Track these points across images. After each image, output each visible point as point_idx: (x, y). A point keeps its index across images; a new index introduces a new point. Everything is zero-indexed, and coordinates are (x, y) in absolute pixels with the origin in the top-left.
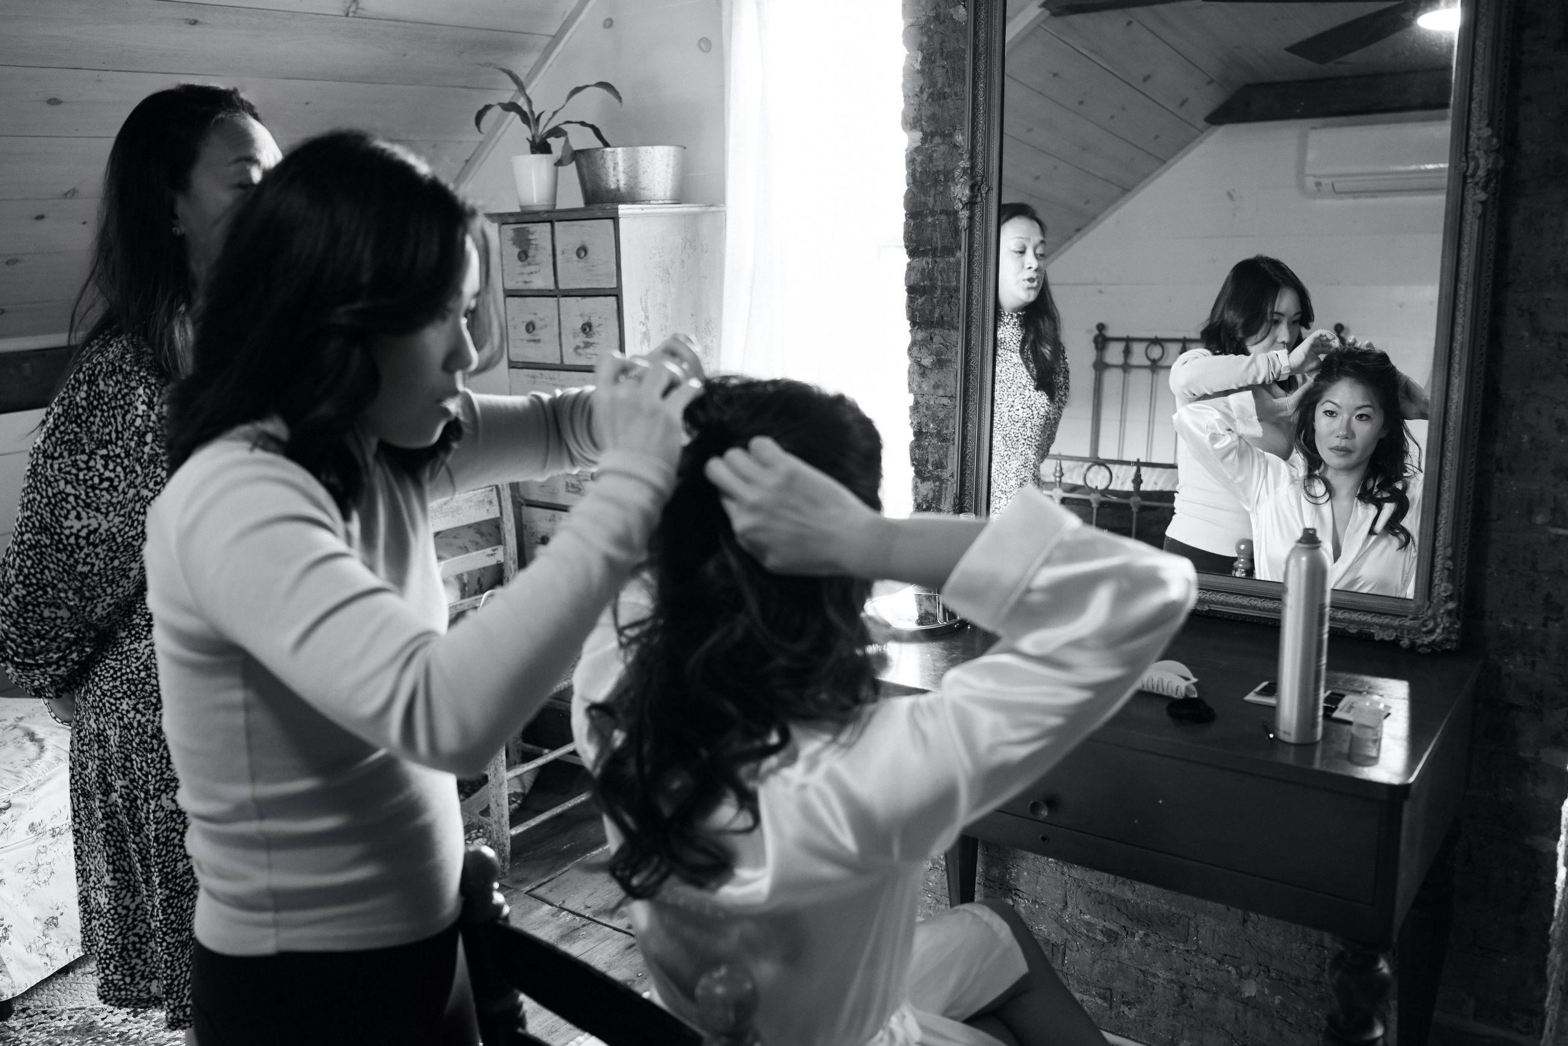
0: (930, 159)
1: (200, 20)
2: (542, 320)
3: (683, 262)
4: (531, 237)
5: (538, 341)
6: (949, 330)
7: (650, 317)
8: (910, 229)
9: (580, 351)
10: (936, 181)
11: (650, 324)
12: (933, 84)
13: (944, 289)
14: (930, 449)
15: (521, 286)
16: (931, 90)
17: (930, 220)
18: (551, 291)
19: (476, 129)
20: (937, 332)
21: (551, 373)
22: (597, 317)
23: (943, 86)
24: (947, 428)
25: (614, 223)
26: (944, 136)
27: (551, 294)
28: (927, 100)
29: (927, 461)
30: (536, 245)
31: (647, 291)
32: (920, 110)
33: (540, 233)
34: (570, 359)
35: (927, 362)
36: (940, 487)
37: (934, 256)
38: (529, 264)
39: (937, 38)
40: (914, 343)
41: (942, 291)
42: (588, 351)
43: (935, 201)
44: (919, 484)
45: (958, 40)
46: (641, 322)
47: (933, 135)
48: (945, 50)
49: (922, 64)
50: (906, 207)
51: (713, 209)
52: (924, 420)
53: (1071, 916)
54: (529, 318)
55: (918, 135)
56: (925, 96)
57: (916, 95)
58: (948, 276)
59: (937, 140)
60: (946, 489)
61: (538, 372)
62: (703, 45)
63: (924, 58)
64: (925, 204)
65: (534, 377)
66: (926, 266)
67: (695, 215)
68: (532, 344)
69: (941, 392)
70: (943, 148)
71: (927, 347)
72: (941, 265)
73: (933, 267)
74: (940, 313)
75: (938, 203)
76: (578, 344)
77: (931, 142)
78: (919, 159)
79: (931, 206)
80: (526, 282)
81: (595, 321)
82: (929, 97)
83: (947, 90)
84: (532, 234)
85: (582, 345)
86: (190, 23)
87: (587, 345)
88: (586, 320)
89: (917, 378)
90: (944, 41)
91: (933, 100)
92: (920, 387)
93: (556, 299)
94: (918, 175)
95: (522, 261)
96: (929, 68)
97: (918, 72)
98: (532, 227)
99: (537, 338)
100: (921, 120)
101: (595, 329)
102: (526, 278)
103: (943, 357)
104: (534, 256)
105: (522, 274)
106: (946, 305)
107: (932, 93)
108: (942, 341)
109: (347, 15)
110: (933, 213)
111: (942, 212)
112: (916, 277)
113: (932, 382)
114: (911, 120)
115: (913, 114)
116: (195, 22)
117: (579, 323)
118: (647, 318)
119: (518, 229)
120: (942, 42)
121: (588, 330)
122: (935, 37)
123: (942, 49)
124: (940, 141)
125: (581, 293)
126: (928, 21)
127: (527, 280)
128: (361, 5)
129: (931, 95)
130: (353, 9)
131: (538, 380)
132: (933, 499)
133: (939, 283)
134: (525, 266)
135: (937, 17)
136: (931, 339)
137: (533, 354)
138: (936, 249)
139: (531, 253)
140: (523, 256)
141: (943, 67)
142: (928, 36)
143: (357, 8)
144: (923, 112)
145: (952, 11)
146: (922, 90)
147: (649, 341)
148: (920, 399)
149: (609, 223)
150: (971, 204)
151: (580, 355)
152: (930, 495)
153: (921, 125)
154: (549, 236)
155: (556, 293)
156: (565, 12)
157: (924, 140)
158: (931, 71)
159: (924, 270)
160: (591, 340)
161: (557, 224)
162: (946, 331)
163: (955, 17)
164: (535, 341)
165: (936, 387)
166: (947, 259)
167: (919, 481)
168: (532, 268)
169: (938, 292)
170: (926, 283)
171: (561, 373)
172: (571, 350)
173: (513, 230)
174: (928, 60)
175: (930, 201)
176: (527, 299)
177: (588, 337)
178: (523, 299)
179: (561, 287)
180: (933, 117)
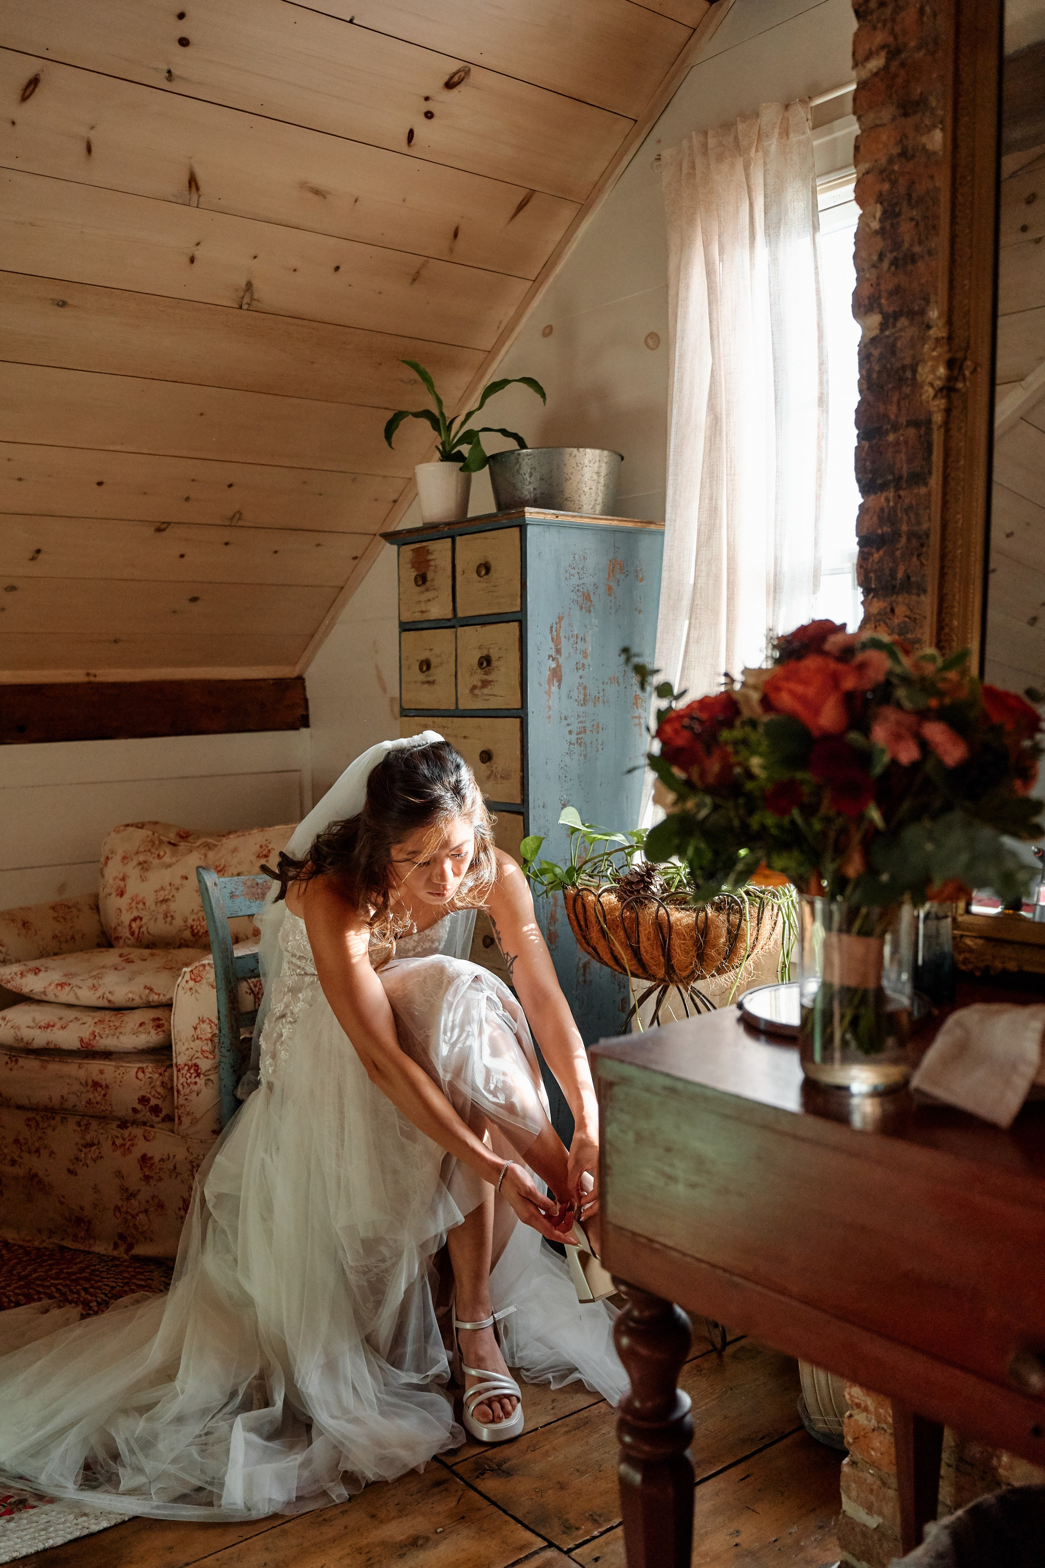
0: (892, 349)
1: (70, 302)
2: (437, 656)
3: (610, 588)
4: (430, 557)
5: (432, 682)
6: (918, 595)
7: (563, 651)
8: (864, 454)
9: (476, 692)
10: (901, 380)
11: (561, 660)
12: (896, 245)
13: (911, 535)
15: (418, 617)
16: (895, 254)
17: (892, 437)
18: (449, 620)
19: (386, 444)
20: (900, 599)
21: (444, 721)
22: (497, 649)
23: (912, 245)
25: (521, 531)
26: (912, 315)
27: (449, 624)
28: (889, 269)
30: (436, 566)
31: (560, 619)
32: (880, 284)
33: (440, 550)
34: (466, 703)
37: (898, 488)
38: (427, 590)
39: (903, 182)
41: (909, 540)
42: (485, 691)
43: (900, 410)
45: (930, 178)
46: (550, 656)
47: (896, 316)
48: (914, 196)
50: (858, 424)
51: (653, 527)
54: (424, 656)
55: (876, 319)
56: (885, 265)
57: (874, 266)
58: (917, 515)
59: (903, 322)
62: (650, 342)
63: (884, 212)
64: (885, 416)
66: (885, 504)
67: (629, 532)
68: (426, 686)
70: (911, 332)
71: (886, 623)
72: (907, 501)
73: (896, 504)
74: (905, 571)
75: (903, 412)
76: (475, 683)
77: (894, 326)
78: (876, 353)
79: (892, 417)
80: (422, 612)
81: (494, 654)
82: (891, 264)
83: (917, 249)
84: (431, 553)
85: (479, 684)
86: (58, 305)
87: (485, 684)
88: (485, 653)
90: (913, 183)
91: (897, 267)
93: (454, 630)
94: (875, 376)
95: (419, 586)
96: (892, 225)
97: (876, 232)
98: (433, 546)
99: (431, 679)
100: (880, 298)
101: (494, 663)
102: (424, 607)
103: (909, 636)
104: (433, 580)
105: (420, 602)
106: (915, 559)
107: (896, 258)
108: (908, 613)
109: (241, 308)
110: (895, 428)
111: (910, 423)
112: (870, 523)
114: (866, 301)
115: (867, 291)
116: (63, 304)
117: (477, 655)
118: (558, 651)
119: (418, 548)
120: (911, 184)
121: (485, 664)
122: (901, 181)
123: (909, 196)
124: (906, 323)
125: (482, 620)
126: (889, 161)
127: (424, 609)
128: (256, 296)
129: (895, 262)
130: (246, 300)
133: (904, 527)
134: (422, 592)
135: (904, 154)
136: (892, 611)
137: (426, 698)
138: (900, 478)
139: (430, 575)
140: (422, 579)
141: (912, 219)
142: (890, 180)
143: (252, 299)
144: (884, 287)
145: (924, 139)
146: (881, 257)
147: (560, 681)
149: (516, 532)
150: (948, 390)
151: (476, 696)
153: (880, 305)
154: (449, 554)
155: (454, 622)
156: (501, 322)
157: (883, 326)
158: (895, 227)
159: (882, 510)
160: (489, 678)
161: (458, 538)
162: (914, 598)
163: (929, 147)
164: (429, 682)
166: (915, 491)
168: (430, 594)
169: (904, 540)
170: (887, 529)
171: (455, 719)
172: (467, 691)
173: (413, 550)
174: (890, 214)
175: (893, 410)
176: (424, 632)
177: (486, 674)
178: (420, 632)
179: (460, 614)
180: (897, 290)
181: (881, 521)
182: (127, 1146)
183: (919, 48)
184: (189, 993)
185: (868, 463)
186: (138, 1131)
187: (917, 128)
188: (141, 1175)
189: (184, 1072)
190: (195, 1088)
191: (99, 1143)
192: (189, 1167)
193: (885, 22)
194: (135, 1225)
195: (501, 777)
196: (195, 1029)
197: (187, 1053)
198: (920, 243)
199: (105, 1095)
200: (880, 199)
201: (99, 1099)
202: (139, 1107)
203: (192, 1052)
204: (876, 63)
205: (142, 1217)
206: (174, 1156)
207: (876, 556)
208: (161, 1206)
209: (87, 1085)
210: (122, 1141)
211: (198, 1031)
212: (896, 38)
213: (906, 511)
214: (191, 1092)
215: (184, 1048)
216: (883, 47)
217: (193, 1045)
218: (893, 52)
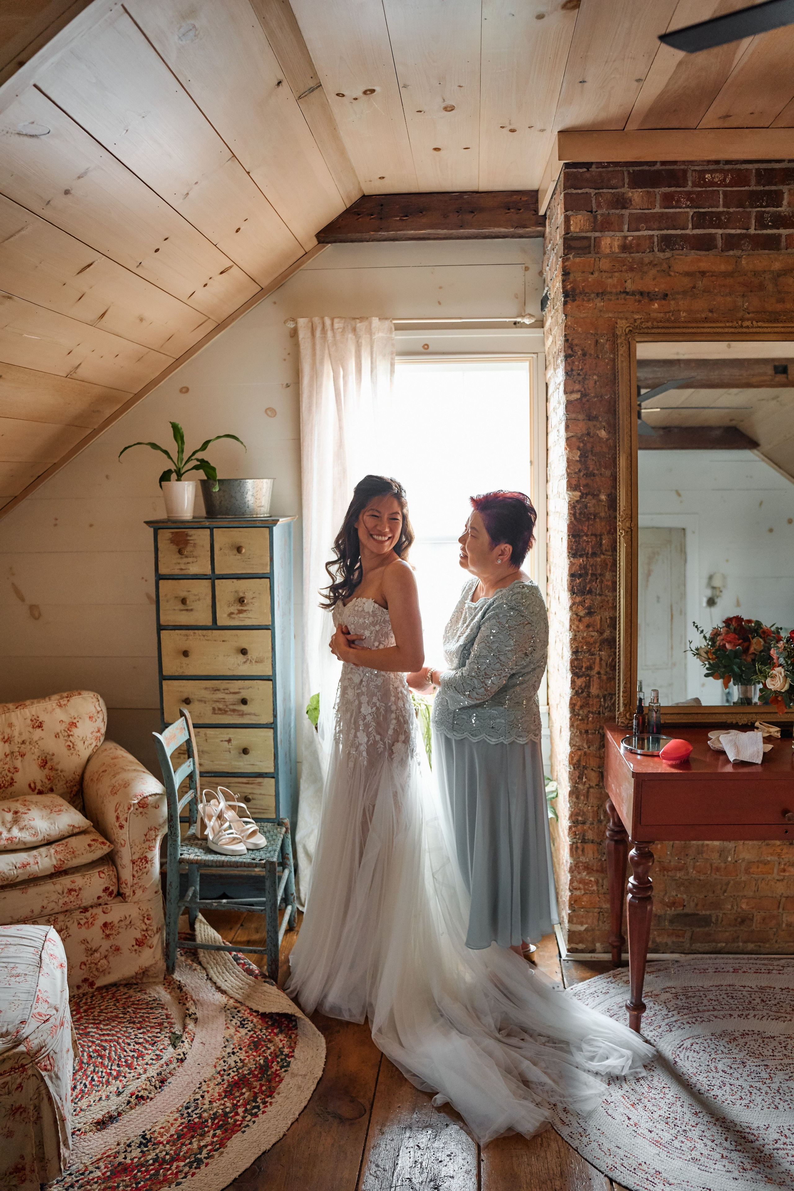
2: (195, 595)
4: (189, 538)
5: (192, 610)
9: (233, 616)
10: (589, 519)
12: (587, 468)
13: (592, 575)
14: (585, 660)
15: (177, 572)
16: (586, 471)
17: (585, 538)
18: (207, 575)
20: (588, 597)
21: (204, 632)
22: (250, 593)
23: (594, 469)
24: (595, 648)
27: (206, 577)
29: (582, 667)
30: (195, 544)
31: (279, 574)
32: (579, 481)
33: (199, 535)
34: (224, 622)
35: (582, 614)
36: (589, 680)
37: (587, 557)
38: (186, 557)
40: (573, 604)
42: (241, 615)
43: (588, 529)
44: (576, 680)
45: (602, 447)
47: (587, 494)
49: (579, 457)
52: (580, 645)
53: (669, 898)
54: (183, 594)
56: (582, 474)
57: (576, 473)
59: (589, 497)
60: (593, 681)
61: (191, 632)
62: (269, 412)
63: (581, 454)
64: (582, 531)
65: (187, 635)
68: (184, 612)
69: (591, 629)
70: (594, 501)
72: (592, 562)
73: (586, 563)
76: (232, 611)
77: (586, 498)
78: (579, 506)
79: (584, 531)
81: (247, 596)
82: (584, 474)
83: (596, 472)
84: (190, 536)
85: (236, 612)
87: (240, 612)
88: (240, 595)
89: (577, 623)
91: (587, 476)
92: (578, 627)
93: (211, 581)
94: (577, 515)
95: (179, 555)
97: (577, 461)
98: (191, 532)
99: (189, 608)
100: (580, 486)
101: (248, 600)
102: (183, 567)
104: (192, 551)
105: (179, 563)
107: (587, 473)
109: (67, 377)
110: (587, 536)
111: (592, 535)
112: (576, 568)
113: (586, 624)
115: (573, 482)
117: (234, 597)
118: (279, 591)
119: (176, 532)
120: (593, 447)
121: (243, 601)
123: (592, 451)
124: (591, 498)
125: (237, 576)
126: (582, 435)
127: (183, 568)
128: (77, 370)
131: (190, 638)
132: (585, 687)
133: (590, 572)
134: (181, 558)
135: (588, 434)
136: (584, 601)
137: (184, 619)
138: (588, 554)
139: (188, 549)
140: (182, 550)
141: (593, 460)
143: (74, 372)
144: (581, 482)
145: (598, 432)
146: (580, 471)
148: (577, 633)
149: (267, 531)
151: (234, 618)
152: (584, 685)
153: (580, 489)
154: (208, 538)
155: (212, 577)
157: (581, 497)
158: (585, 461)
159: (581, 564)
160: (244, 608)
161: (215, 530)
162: (594, 596)
163: (600, 435)
164: (187, 610)
165: (588, 626)
166: (595, 559)
167: (576, 678)
168: (190, 560)
169: (590, 577)
170: (583, 572)
171: (214, 631)
172: (225, 615)
173: (172, 533)
174: (584, 456)
175: (585, 529)
176: (182, 581)
177: (242, 606)
178: (177, 581)
179: (217, 572)
180: (586, 486)
181: (580, 568)
182: (90, 922)
183: (594, 397)
184: (140, 816)
185: (574, 547)
186: (98, 911)
187: (594, 426)
188: (104, 936)
189: (138, 863)
190: (145, 870)
191: (67, 927)
192: (141, 918)
193: (579, 381)
194: (97, 969)
195: (256, 662)
196: (146, 835)
197: (140, 851)
198: (598, 470)
199: (77, 896)
200: (579, 448)
201: (72, 899)
202: (102, 894)
203: (143, 850)
204: (577, 396)
205: (104, 961)
206: (130, 916)
207: (578, 581)
208: (118, 949)
209: (63, 893)
210: (86, 920)
211: (148, 836)
212: (585, 390)
213: (592, 566)
214: (143, 873)
215: (138, 849)
216: (579, 391)
217: (144, 845)
218: (584, 395)
